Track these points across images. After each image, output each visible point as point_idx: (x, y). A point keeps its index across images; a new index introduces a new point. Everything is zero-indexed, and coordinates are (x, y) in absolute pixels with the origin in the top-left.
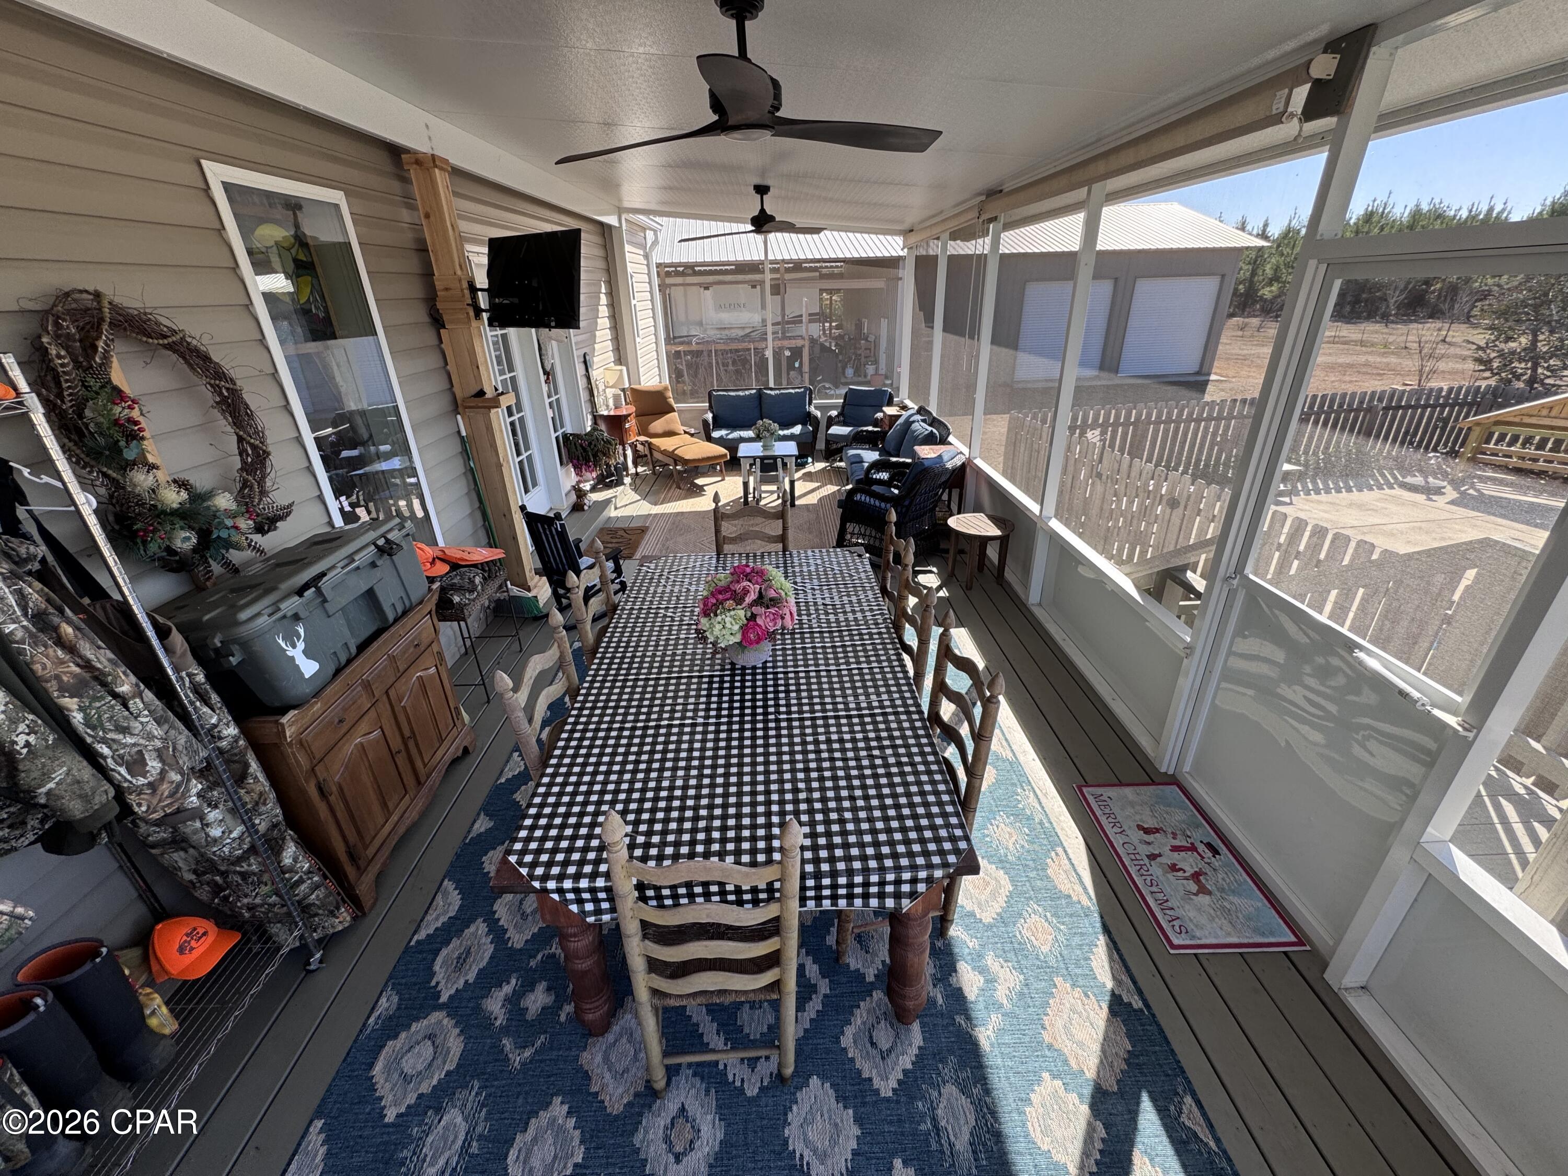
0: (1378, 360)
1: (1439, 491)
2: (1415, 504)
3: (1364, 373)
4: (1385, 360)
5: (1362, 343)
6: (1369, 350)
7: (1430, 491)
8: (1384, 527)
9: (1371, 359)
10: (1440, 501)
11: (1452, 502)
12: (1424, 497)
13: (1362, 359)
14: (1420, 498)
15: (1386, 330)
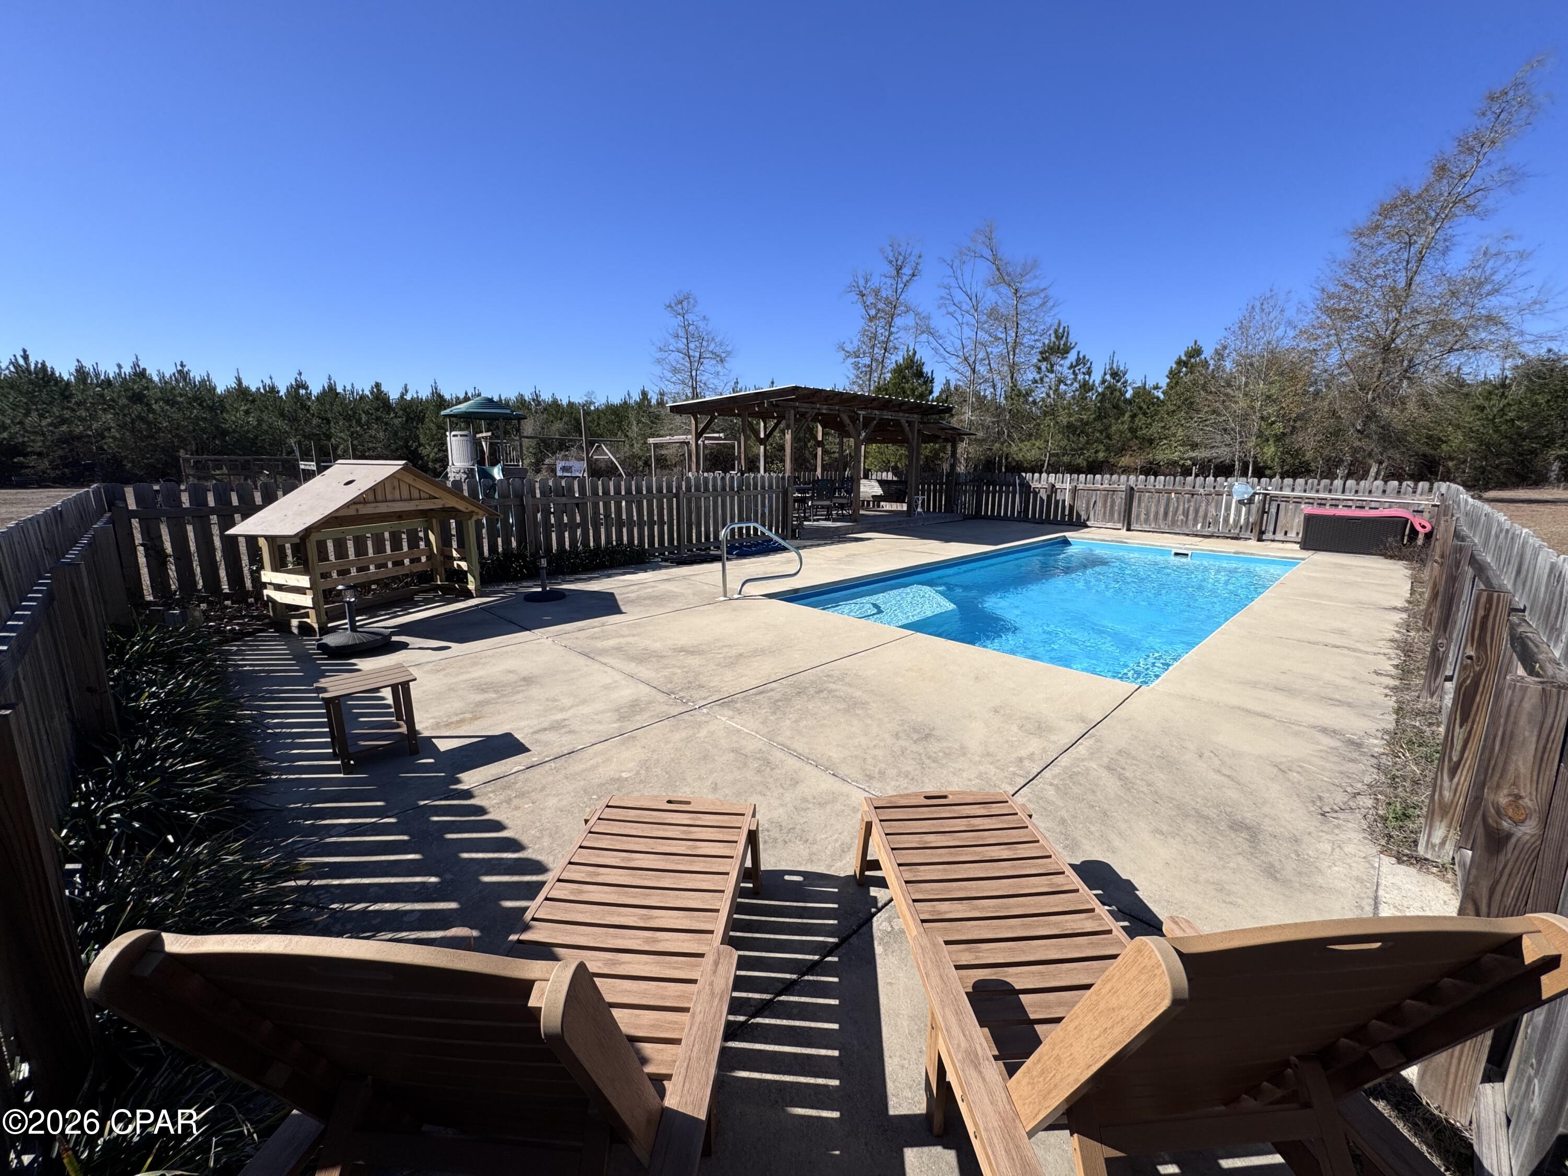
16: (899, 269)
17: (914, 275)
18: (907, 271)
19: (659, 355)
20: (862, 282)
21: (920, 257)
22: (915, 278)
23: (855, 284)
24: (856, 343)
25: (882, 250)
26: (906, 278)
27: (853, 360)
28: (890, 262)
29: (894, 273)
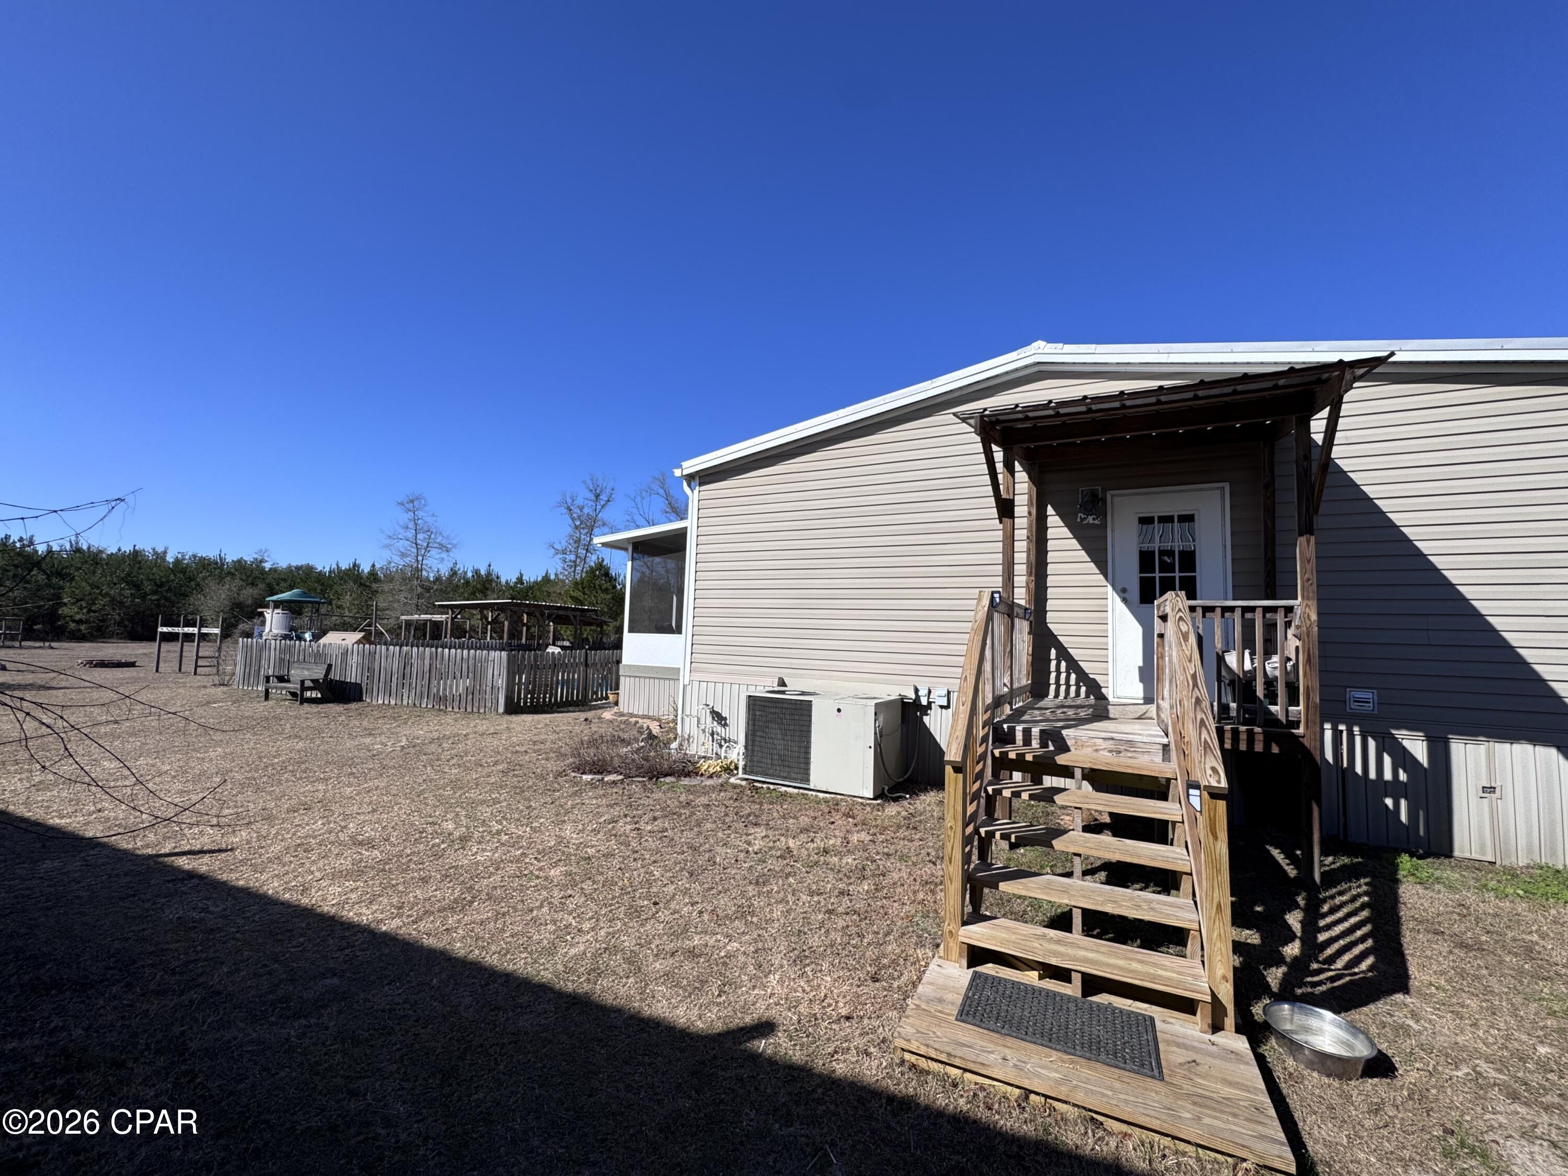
16: (597, 496)
17: (608, 501)
18: (604, 497)
19: (388, 541)
20: (569, 500)
21: (613, 490)
22: (610, 503)
23: (564, 501)
24: (564, 544)
25: (584, 482)
26: (602, 503)
27: (561, 556)
28: (591, 491)
29: (594, 498)
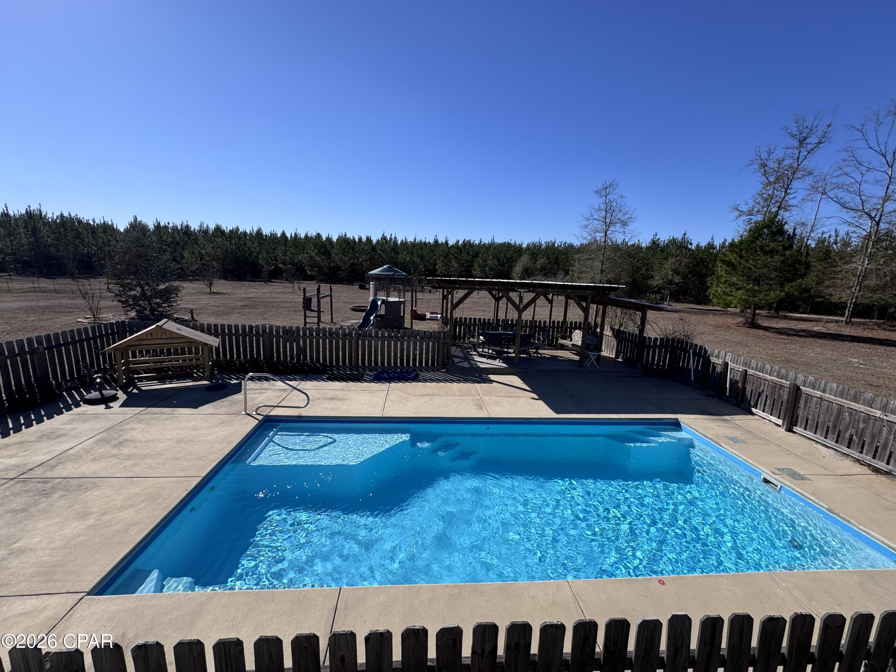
0: (69, 302)
1: (114, 398)
2: (96, 416)
3: (58, 312)
4: (73, 302)
5: (56, 291)
6: (62, 295)
7: (106, 401)
8: (70, 452)
9: (63, 301)
10: (116, 405)
11: (123, 405)
12: (103, 406)
13: (57, 302)
14: (101, 408)
15: (73, 283)
16: (802, 142)
17: (820, 143)
18: (813, 140)
19: (585, 223)
20: (764, 155)
21: (829, 126)
22: (821, 145)
23: (758, 158)
24: (751, 204)
25: (785, 128)
26: (810, 147)
27: (745, 218)
28: (794, 136)
29: (797, 144)
